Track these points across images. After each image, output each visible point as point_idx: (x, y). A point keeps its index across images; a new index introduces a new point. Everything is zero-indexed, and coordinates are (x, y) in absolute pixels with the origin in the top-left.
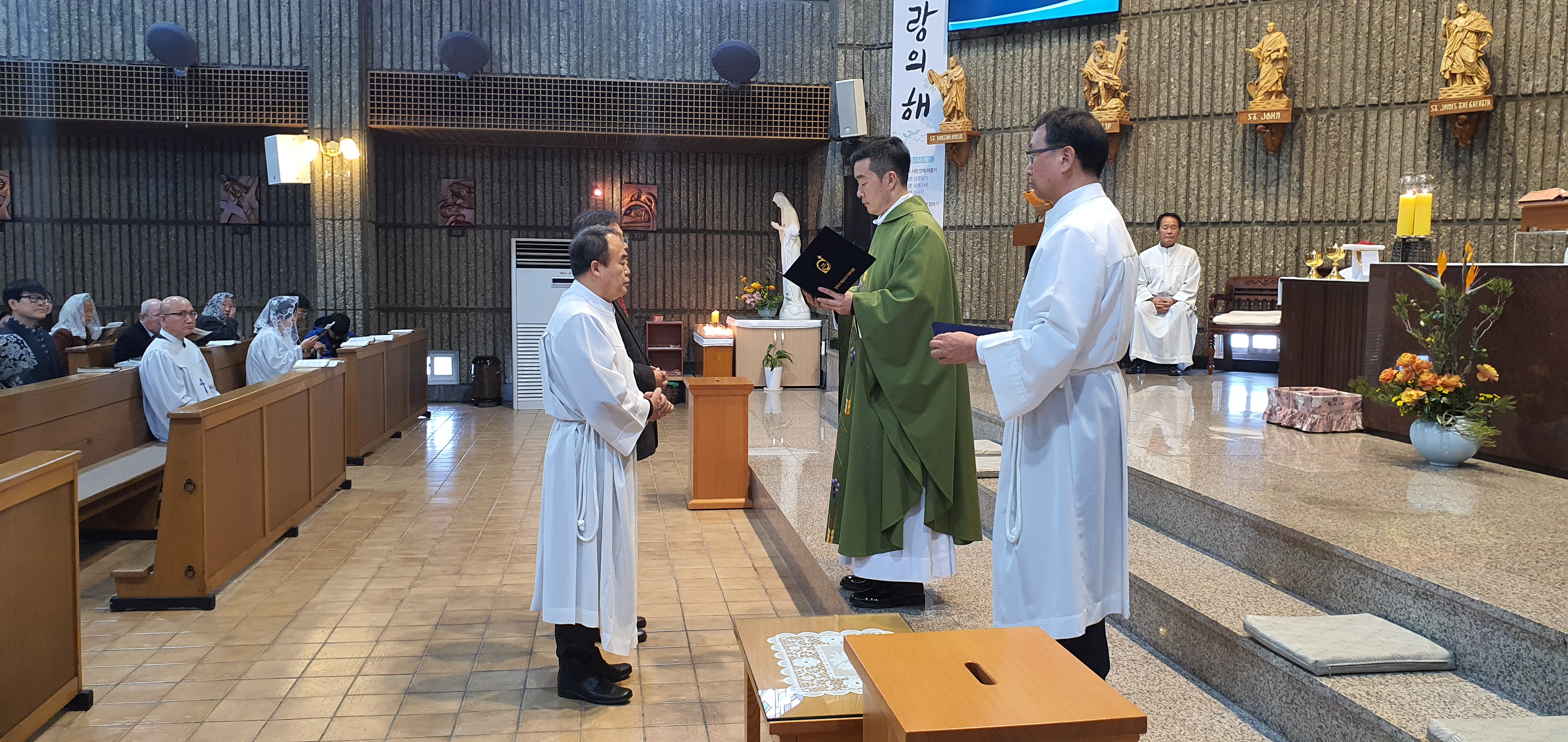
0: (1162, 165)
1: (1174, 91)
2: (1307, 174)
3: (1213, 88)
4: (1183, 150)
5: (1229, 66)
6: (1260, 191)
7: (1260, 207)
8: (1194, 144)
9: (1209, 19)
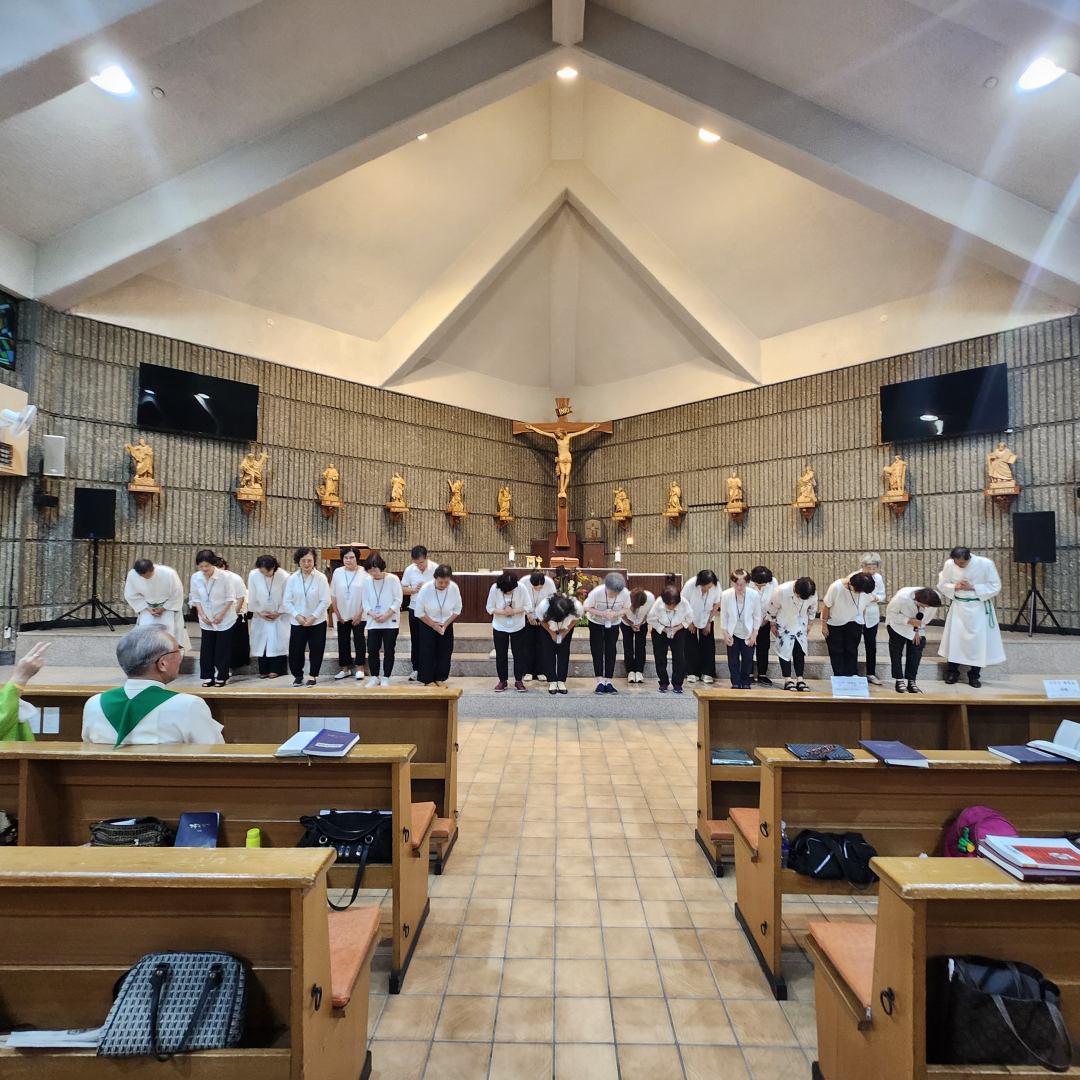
0: (274, 519)
1: (280, 484)
2: (339, 528)
3: (299, 486)
4: (285, 513)
5: (306, 479)
6: (320, 534)
7: (320, 541)
8: (290, 510)
9: (297, 455)
